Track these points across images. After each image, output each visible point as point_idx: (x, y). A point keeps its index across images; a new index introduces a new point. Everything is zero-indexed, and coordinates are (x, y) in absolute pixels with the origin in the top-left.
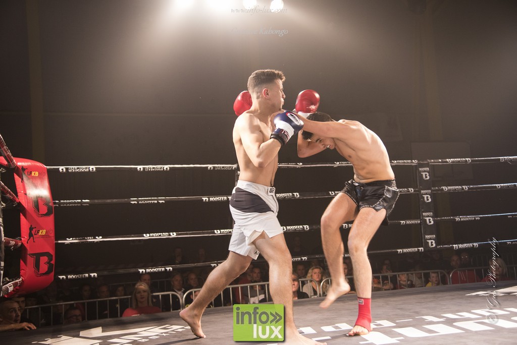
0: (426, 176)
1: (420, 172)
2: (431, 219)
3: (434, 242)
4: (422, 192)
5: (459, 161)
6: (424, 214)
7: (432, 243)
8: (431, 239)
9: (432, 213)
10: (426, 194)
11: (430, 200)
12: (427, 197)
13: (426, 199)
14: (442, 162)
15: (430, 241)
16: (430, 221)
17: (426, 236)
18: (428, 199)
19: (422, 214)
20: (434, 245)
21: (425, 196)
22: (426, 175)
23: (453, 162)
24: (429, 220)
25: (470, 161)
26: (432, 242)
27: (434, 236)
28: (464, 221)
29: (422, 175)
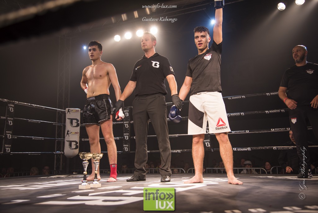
15: (7, 149)
25: (44, 108)
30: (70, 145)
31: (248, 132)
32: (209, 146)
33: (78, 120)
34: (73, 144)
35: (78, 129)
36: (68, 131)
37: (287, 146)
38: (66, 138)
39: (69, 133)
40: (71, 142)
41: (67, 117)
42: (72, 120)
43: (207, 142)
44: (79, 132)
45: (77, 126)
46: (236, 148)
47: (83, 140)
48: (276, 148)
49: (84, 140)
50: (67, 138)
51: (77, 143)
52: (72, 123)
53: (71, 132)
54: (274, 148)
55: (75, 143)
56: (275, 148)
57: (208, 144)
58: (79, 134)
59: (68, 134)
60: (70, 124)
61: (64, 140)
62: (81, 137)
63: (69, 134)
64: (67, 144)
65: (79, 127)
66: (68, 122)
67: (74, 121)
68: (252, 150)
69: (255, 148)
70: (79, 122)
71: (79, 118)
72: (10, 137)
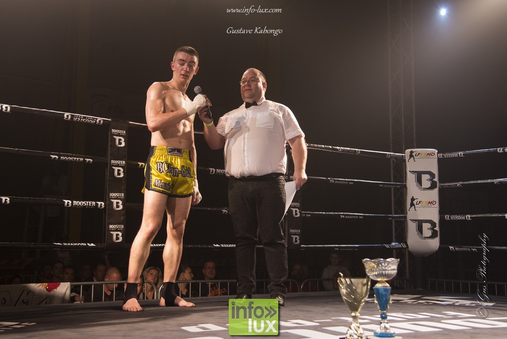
2: (298, 211)
5: (349, 151)
7: (296, 239)
8: (296, 234)
9: (299, 204)
15: (294, 237)
17: (291, 231)
20: (298, 242)
23: (343, 150)
25: (359, 153)
27: (299, 231)
30: (420, 230)
33: (432, 175)
34: (426, 227)
35: (434, 195)
36: (413, 199)
38: (408, 212)
39: (415, 202)
40: (420, 224)
41: (408, 169)
42: (419, 175)
44: (437, 201)
45: (433, 186)
47: (447, 217)
49: (450, 218)
50: (411, 214)
51: (433, 224)
52: (419, 181)
53: (419, 200)
55: (429, 225)
58: (437, 205)
59: (412, 204)
60: (416, 184)
61: (406, 217)
62: (442, 212)
63: (416, 206)
64: (412, 227)
65: (436, 191)
66: (411, 179)
67: (425, 178)
70: (436, 179)
71: (435, 171)
72: (296, 214)
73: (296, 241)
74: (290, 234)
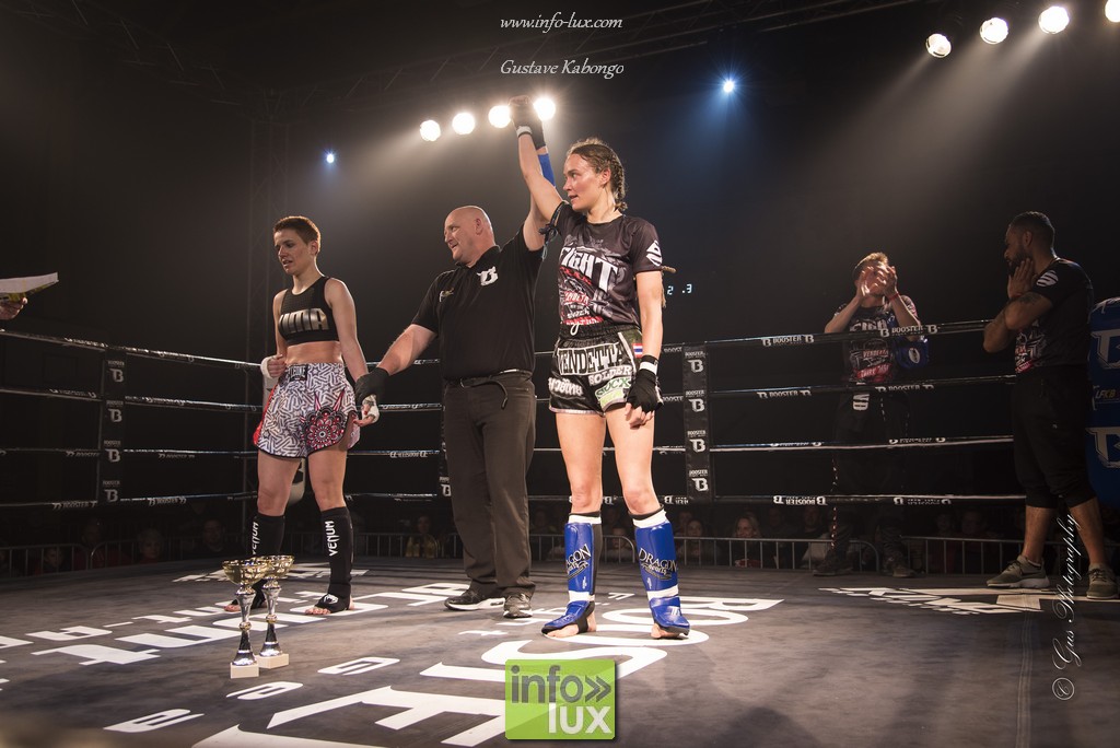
0: (118, 375)
1: (108, 367)
2: (118, 452)
3: (116, 492)
4: (108, 402)
5: (176, 357)
6: (105, 442)
7: (113, 495)
8: (111, 487)
9: (119, 442)
10: (115, 407)
11: (120, 419)
12: (116, 413)
13: (113, 416)
14: (150, 354)
16: (114, 455)
17: (104, 482)
18: (117, 416)
19: (102, 442)
20: (116, 498)
21: (113, 411)
22: (118, 373)
23: (166, 356)
24: (114, 453)
26: (113, 493)
27: (119, 483)
28: (171, 459)
29: (112, 373)
31: (818, 446)
32: (706, 488)
37: (936, 494)
43: (699, 476)
46: (781, 498)
48: (901, 501)
54: (895, 500)
56: (899, 500)
57: (701, 482)
68: (830, 504)
69: (839, 498)
72: (114, 458)
73: (112, 498)
74: (103, 488)
